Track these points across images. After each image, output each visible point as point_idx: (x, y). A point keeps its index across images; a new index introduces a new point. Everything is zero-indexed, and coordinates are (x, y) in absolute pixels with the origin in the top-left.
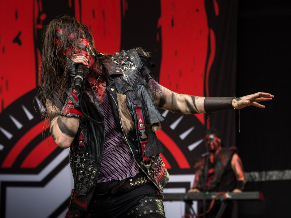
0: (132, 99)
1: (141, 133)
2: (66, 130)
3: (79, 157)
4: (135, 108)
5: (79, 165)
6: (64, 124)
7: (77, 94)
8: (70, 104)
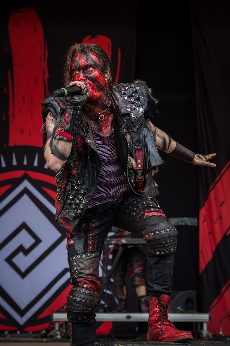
0: (135, 140)
1: (138, 173)
2: (57, 153)
3: (70, 184)
4: (136, 149)
5: (69, 191)
6: (55, 146)
7: (69, 117)
8: (61, 126)
